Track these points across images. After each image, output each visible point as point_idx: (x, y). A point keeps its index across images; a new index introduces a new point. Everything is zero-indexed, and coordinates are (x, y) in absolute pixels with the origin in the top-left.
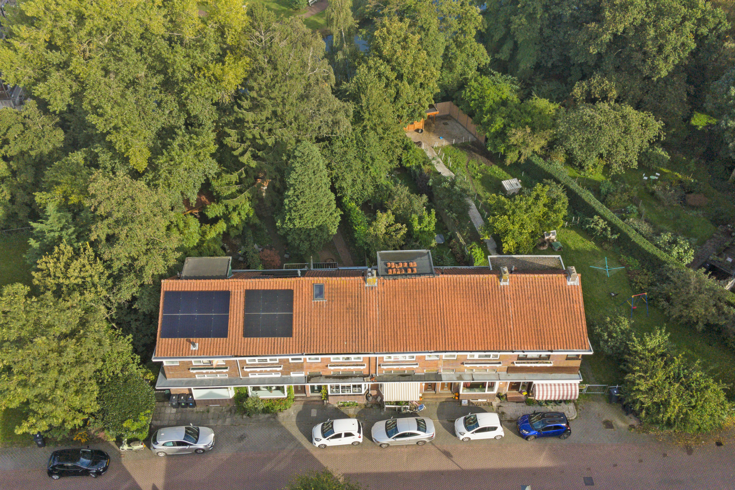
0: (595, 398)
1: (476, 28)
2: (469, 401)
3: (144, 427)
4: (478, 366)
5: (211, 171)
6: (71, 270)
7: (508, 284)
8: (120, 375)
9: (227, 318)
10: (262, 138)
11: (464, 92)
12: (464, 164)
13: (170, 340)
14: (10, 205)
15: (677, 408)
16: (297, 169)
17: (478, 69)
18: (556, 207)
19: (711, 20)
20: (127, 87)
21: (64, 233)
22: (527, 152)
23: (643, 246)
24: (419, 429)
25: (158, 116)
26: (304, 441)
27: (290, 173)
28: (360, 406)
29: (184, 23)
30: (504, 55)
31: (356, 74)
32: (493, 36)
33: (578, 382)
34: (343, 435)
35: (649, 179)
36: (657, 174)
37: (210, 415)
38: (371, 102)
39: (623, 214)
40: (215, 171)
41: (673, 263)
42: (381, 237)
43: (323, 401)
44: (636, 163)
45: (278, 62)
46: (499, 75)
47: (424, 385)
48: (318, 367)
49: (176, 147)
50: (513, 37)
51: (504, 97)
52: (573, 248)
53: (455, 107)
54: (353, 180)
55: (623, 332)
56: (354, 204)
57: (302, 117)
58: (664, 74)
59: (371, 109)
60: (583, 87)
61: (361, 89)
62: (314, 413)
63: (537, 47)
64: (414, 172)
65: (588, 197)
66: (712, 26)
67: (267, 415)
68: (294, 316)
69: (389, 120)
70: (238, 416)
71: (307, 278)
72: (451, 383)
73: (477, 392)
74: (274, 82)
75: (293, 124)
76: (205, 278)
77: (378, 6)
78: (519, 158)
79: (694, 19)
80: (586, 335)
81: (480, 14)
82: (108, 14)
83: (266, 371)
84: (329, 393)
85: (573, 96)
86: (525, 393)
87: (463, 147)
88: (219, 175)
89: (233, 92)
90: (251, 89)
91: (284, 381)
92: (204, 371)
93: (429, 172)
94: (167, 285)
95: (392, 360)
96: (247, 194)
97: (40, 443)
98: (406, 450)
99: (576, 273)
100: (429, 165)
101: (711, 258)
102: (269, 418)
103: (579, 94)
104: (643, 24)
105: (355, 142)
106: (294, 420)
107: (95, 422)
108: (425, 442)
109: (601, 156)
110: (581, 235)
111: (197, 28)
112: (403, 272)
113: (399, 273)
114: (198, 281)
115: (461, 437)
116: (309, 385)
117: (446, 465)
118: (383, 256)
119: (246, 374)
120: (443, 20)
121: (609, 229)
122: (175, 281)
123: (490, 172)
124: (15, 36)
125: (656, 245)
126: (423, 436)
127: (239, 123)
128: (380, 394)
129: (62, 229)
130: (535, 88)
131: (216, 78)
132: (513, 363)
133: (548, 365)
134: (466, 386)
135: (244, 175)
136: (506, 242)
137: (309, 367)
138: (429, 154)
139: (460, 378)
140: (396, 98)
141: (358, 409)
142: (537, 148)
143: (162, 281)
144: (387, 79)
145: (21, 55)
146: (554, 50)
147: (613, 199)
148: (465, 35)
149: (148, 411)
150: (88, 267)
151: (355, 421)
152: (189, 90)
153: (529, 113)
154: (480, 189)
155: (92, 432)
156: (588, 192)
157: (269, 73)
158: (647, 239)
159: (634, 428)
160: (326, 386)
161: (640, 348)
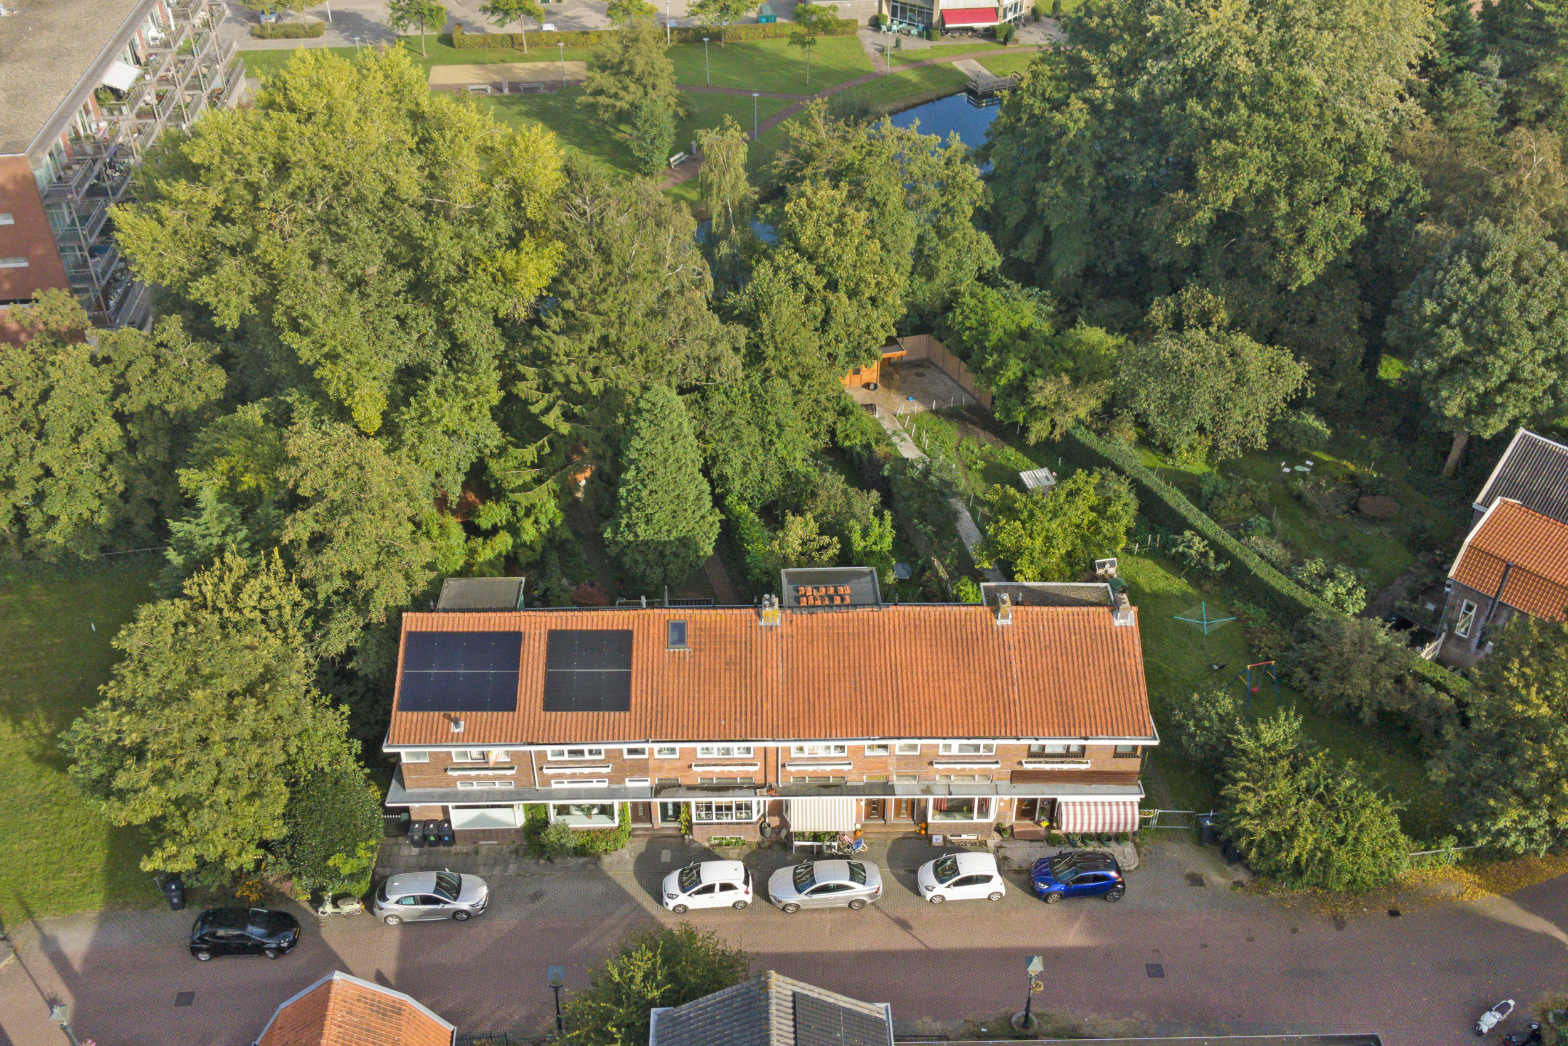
0: (1173, 837)
1: (973, 203)
2: (945, 838)
3: (364, 871)
4: (958, 767)
5: (488, 442)
6: (244, 596)
7: (1009, 622)
8: (327, 769)
9: (515, 677)
10: (581, 382)
11: (951, 315)
12: (952, 444)
13: (415, 716)
14: (121, 504)
15: (1310, 840)
16: (643, 433)
17: (980, 278)
18: (1111, 510)
19: (1392, 184)
20: (350, 291)
21: (229, 539)
22: (1066, 421)
23: (1272, 583)
24: (852, 879)
25: (399, 342)
26: (647, 902)
27: (630, 441)
28: (750, 845)
29: (453, 180)
30: (1027, 251)
31: (751, 279)
32: (1005, 218)
33: (1137, 799)
34: (717, 888)
35: (1293, 472)
36: (1308, 462)
37: (480, 859)
38: (778, 327)
39: (1240, 530)
40: (496, 443)
41: (1324, 610)
42: (793, 558)
43: (683, 836)
44: (1264, 440)
45: (614, 250)
46: (1016, 287)
47: (863, 804)
48: (675, 769)
49: (433, 395)
50: (1042, 218)
51: (1025, 324)
52: (1147, 590)
53: (937, 343)
54: (744, 463)
55: (1221, 719)
56: (745, 507)
57: (653, 347)
58: (1308, 278)
59: (779, 340)
60: (1168, 306)
61: (760, 304)
62: (666, 856)
63: (1087, 239)
64: (859, 455)
65: (1176, 500)
66: (1396, 195)
67: (582, 860)
68: (634, 675)
69: (813, 358)
70: (529, 862)
71: (657, 611)
72: (913, 801)
73: (958, 820)
74: (604, 285)
75: (637, 359)
76: (478, 611)
77: (793, 163)
78: (1051, 433)
79: (1360, 183)
80: (1147, 711)
81: (979, 178)
82: (330, 160)
83: (582, 775)
84: (694, 820)
85: (1150, 322)
86: (1045, 824)
87: (953, 415)
88: (502, 451)
89: (533, 300)
90: (566, 295)
91: (612, 794)
92: (473, 773)
93: (887, 457)
94: (412, 622)
95: (806, 755)
96: (551, 484)
97: (175, 900)
98: (830, 917)
99: (1128, 604)
100: (888, 445)
101: (1398, 604)
102: (585, 864)
103: (1161, 318)
104: (1269, 191)
105: (748, 395)
106: (631, 867)
107: (274, 864)
108: (863, 902)
109: (1201, 429)
110: (1162, 567)
111: (475, 190)
112: (827, 602)
113: (819, 603)
114: (467, 615)
115: (929, 895)
116: (658, 800)
117: (898, 941)
118: (792, 578)
119: (546, 781)
120: (912, 189)
121: (1212, 554)
122: (426, 615)
123: (1000, 459)
124: (164, 198)
125: (1299, 582)
126: (859, 891)
127: (542, 359)
128: (785, 824)
129: (224, 534)
130: (1084, 311)
131: (504, 275)
132: (1020, 763)
133: (1083, 767)
134: (939, 808)
135: (547, 450)
136: (1021, 572)
137: (659, 769)
138: (887, 425)
139: (928, 791)
140: (825, 322)
141: (746, 850)
142: (1082, 413)
143: (404, 615)
144: (810, 289)
145: (170, 229)
146: (1118, 243)
147: (1222, 504)
148: (953, 217)
149: (373, 842)
150: (275, 591)
151: (740, 865)
152: (459, 296)
153: (1069, 353)
154: (978, 487)
155: (271, 880)
156: (1175, 490)
157: (597, 270)
158: (1281, 571)
159: (1242, 886)
160: (688, 805)
161: (1250, 744)
